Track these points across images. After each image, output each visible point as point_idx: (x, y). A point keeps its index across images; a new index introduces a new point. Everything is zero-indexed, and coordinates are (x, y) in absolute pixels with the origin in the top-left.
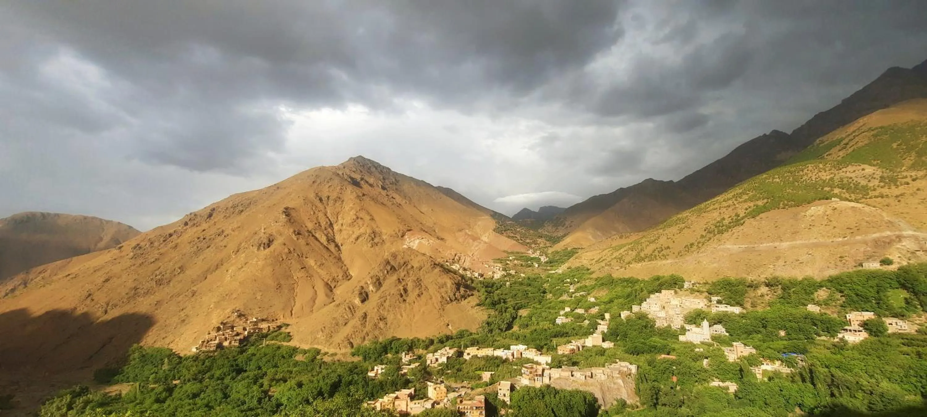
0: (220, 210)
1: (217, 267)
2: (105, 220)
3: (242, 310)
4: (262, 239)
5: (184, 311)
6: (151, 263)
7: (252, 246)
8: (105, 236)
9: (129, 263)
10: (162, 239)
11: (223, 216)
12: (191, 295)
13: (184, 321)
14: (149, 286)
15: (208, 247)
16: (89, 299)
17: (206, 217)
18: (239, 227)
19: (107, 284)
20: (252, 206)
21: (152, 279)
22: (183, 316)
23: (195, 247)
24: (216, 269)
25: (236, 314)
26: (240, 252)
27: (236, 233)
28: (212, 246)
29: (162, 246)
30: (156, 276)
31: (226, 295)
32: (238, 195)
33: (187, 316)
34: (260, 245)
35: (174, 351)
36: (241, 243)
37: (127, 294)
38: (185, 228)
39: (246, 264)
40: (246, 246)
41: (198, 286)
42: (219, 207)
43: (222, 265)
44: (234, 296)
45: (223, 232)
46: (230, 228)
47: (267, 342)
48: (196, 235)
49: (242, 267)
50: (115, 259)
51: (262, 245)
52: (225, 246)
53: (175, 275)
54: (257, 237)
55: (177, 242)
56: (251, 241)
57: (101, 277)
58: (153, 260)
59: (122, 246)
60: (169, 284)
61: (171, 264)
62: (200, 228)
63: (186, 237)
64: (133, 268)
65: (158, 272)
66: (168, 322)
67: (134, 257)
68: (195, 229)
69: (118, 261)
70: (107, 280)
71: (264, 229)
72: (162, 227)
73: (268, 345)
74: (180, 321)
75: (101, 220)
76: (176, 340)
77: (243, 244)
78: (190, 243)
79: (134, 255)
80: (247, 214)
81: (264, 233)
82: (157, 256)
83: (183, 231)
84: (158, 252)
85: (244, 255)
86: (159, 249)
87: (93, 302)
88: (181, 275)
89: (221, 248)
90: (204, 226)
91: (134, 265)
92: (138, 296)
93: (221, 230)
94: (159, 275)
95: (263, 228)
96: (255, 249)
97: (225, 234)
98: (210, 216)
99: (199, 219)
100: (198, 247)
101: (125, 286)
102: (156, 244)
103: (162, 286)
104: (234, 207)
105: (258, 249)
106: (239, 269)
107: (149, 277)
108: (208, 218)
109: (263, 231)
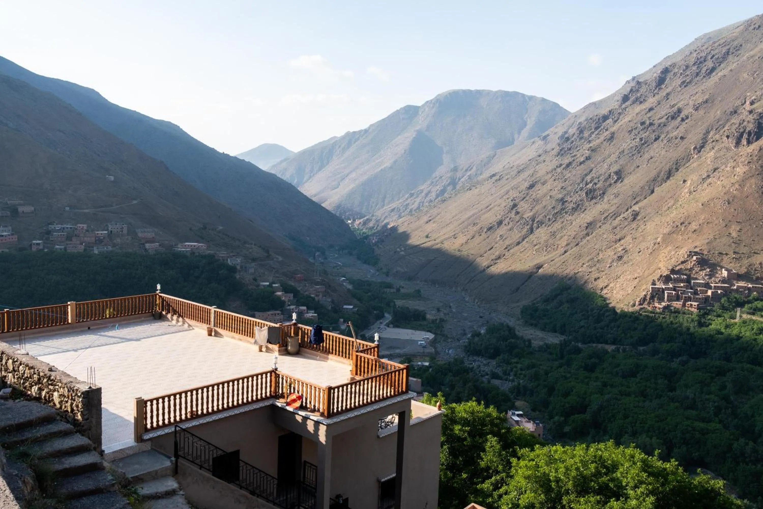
0: (676, 70)
1: (669, 175)
2: (527, 96)
3: (705, 253)
4: (745, 123)
5: (622, 242)
6: (581, 164)
7: (728, 137)
8: (528, 119)
9: (555, 163)
10: (593, 125)
11: (679, 82)
12: (631, 218)
13: (620, 258)
14: (579, 199)
15: (656, 140)
16: (514, 212)
17: (654, 84)
18: (706, 102)
19: (531, 192)
20: (730, 57)
21: (581, 189)
22: (620, 249)
23: (638, 140)
24: (668, 178)
25: (695, 258)
26: (707, 147)
27: (701, 112)
28: (663, 136)
29: (593, 136)
30: (587, 184)
31: (681, 224)
32: (708, 38)
33: (626, 251)
34: (741, 135)
35: (608, 302)
36: (708, 132)
37: (553, 208)
38: (624, 106)
39: (715, 170)
40: (717, 137)
41: (640, 204)
42: (674, 65)
43: (677, 170)
44: (694, 226)
45: (679, 111)
46: (691, 103)
47: (745, 316)
48: (639, 118)
49: (708, 176)
50: (540, 156)
51: (745, 136)
52: (682, 138)
53: (611, 185)
54: (735, 120)
55: (612, 130)
56: (726, 128)
57: (525, 180)
58: (582, 159)
59: (548, 135)
60: (603, 197)
61: (605, 166)
62: (647, 105)
63: (624, 120)
64: (559, 170)
65: (588, 178)
66: (601, 256)
67: (561, 153)
68: (638, 108)
69: (542, 158)
70: (531, 186)
71: (752, 103)
72: (594, 104)
73: (744, 322)
74: (616, 257)
75: (523, 95)
76: (611, 285)
77: (712, 133)
78: (630, 132)
79: (561, 150)
80: (721, 74)
81: (751, 112)
82: (587, 153)
83: (620, 111)
84: (588, 146)
85: (712, 153)
86: (590, 142)
87: (518, 216)
88: (619, 185)
89: (677, 141)
90: (651, 101)
91: (561, 165)
92: (566, 213)
93: (675, 109)
94: (591, 182)
95: (748, 103)
96: (731, 143)
97: (682, 115)
98: (661, 81)
99: (643, 89)
100: (641, 139)
101: (550, 197)
102: (586, 134)
103: (594, 201)
104: (700, 62)
105: (738, 143)
106: (703, 179)
107: (579, 184)
108: (656, 87)
109: (748, 107)
